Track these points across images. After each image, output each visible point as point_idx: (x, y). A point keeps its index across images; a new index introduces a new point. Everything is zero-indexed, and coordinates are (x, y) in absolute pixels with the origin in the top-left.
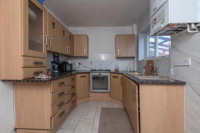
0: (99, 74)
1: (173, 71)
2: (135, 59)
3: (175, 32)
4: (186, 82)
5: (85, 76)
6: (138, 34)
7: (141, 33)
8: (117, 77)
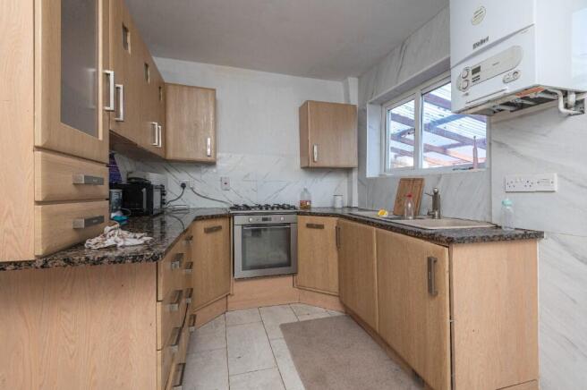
0: (264, 219)
1: (510, 205)
2: (355, 175)
3: (508, 108)
4: (542, 233)
5: (219, 228)
6: (365, 105)
7: (371, 103)
8: (320, 227)
